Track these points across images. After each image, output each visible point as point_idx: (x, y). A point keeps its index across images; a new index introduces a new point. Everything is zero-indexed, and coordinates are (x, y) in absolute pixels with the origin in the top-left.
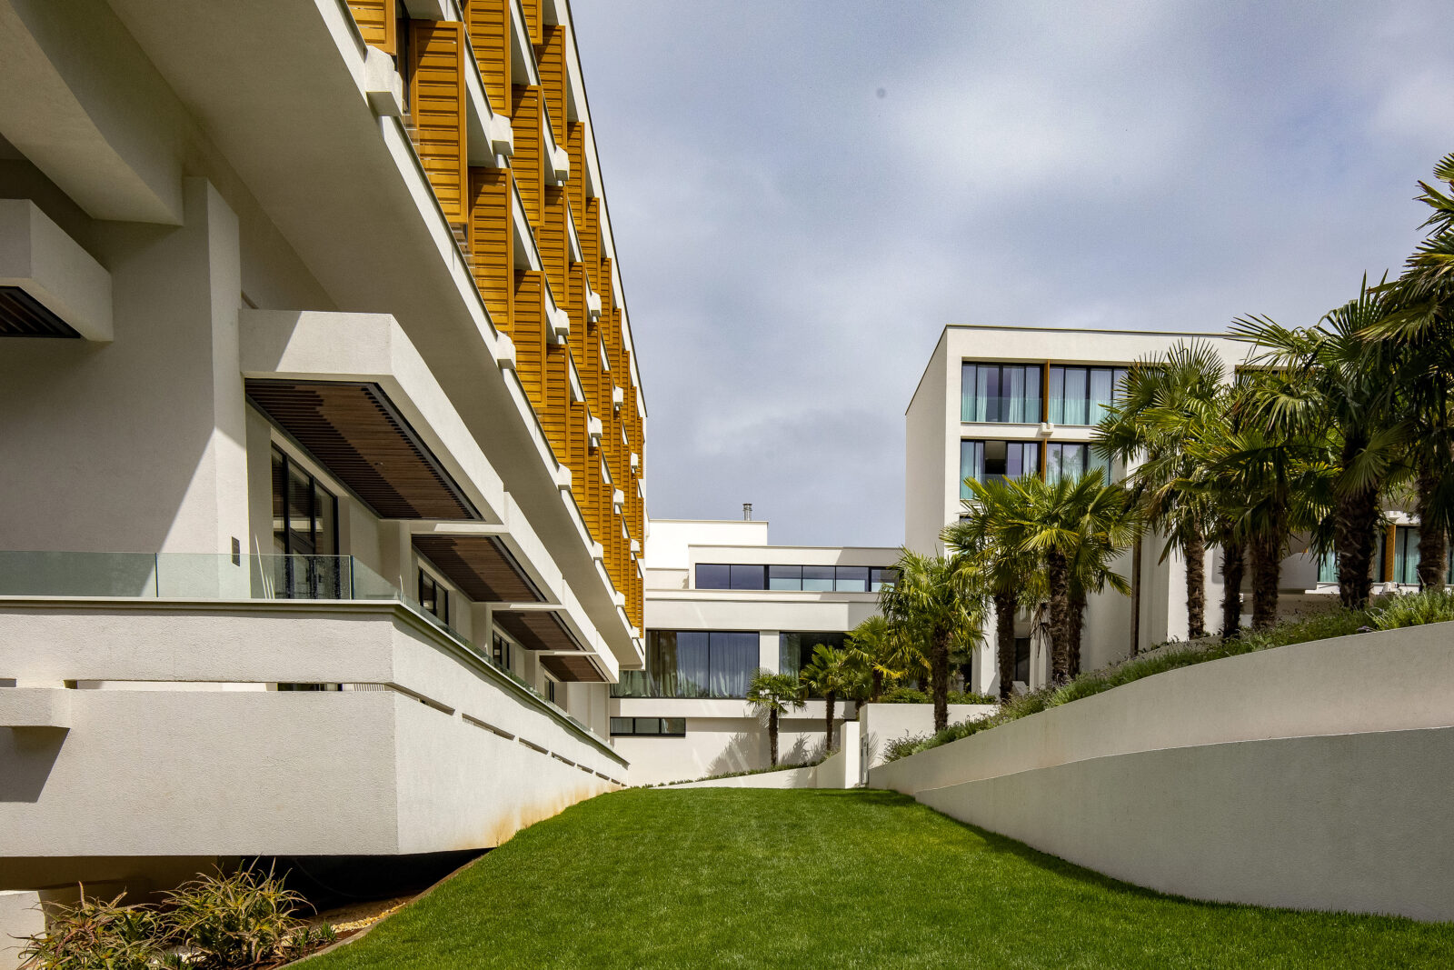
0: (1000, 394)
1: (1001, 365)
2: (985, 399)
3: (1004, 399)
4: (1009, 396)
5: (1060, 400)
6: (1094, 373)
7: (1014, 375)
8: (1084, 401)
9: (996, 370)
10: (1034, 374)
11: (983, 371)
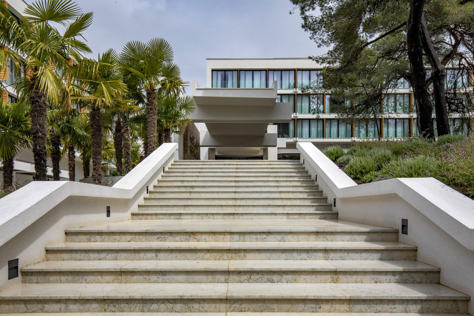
0: (225, 80)
1: (225, 71)
2: (220, 81)
3: (226, 81)
4: (228, 80)
5: (244, 81)
6: (254, 72)
7: (229, 74)
8: (252, 81)
9: (223, 72)
10: (235, 73)
11: (219, 73)
